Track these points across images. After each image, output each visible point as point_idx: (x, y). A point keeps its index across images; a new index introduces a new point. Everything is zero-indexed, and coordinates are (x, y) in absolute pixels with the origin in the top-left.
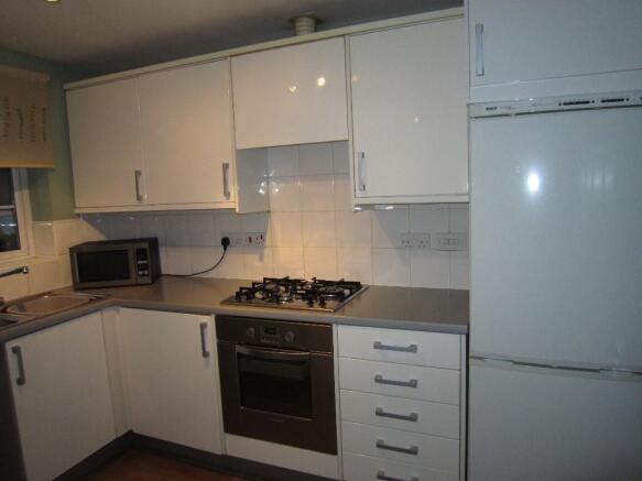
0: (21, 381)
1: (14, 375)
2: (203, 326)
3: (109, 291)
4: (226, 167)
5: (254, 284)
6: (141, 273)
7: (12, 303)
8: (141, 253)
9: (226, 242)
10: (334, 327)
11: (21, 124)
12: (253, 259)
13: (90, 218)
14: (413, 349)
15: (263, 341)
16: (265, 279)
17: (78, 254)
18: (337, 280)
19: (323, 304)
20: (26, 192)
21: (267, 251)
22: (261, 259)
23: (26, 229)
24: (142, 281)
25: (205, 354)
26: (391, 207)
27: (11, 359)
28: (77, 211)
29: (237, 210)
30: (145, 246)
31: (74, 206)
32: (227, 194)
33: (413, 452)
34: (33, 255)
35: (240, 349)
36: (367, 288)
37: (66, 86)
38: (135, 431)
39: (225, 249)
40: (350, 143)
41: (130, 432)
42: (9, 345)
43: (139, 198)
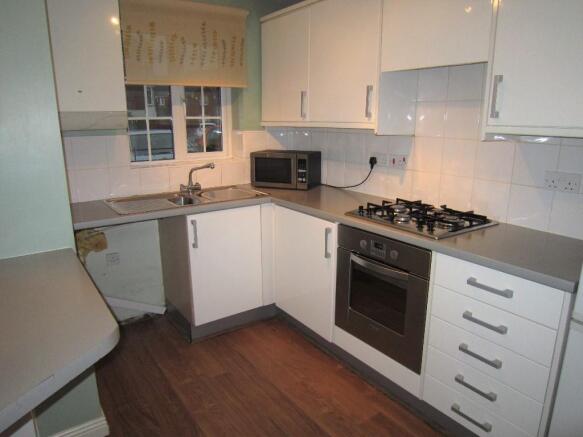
0: (195, 246)
1: (191, 240)
2: (328, 231)
3: (270, 191)
4: (369, 89)
5: (384, 202)
6: (300, 179)
7: (206, 190)
8: (301, 163)
9: (373, 161)
10: (434, 254)
11: (225, 52)
12: (395, 180)
13: (274, 131)
14: (507, 294)
15: (373, 254)
16: (398, 200)
17: (256, 158)
18: (465, 210)
19: (431, 230)
20: (230, 107)
21: (408, 174)
22: (402, 181)
23: (228, 136)
24: (300, 186)
25: (327, 255)
26: (543, 140)
27: (190, 228)
28: (263, 124)
29: (376, 131)
30: (305, 157)
31: (260, 120)
32: (368, 114)
33: (491, 398)
34: (231, 156)
35: (354, 258)
36: (497, 225)
37: (262, 19)
38: (278, 305)
39: (372, 167)
40: (489, 64)
41: (274, 305)
42: (190, 218)
43: (303, 115)
